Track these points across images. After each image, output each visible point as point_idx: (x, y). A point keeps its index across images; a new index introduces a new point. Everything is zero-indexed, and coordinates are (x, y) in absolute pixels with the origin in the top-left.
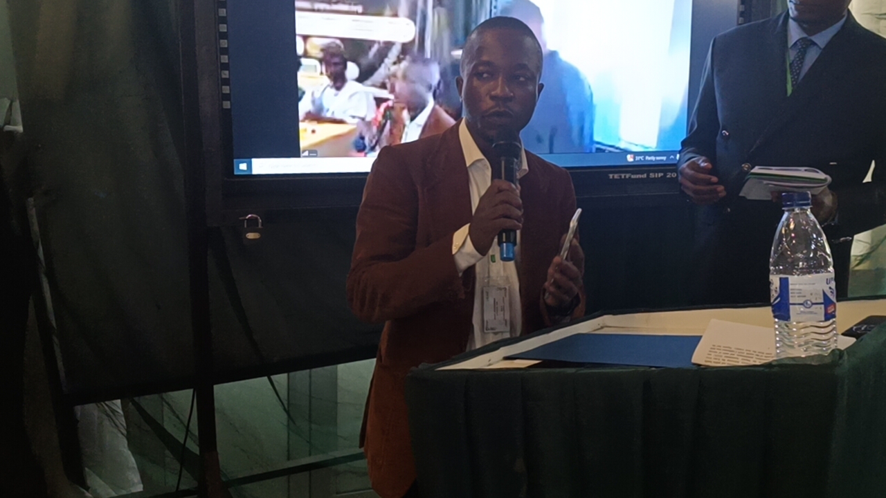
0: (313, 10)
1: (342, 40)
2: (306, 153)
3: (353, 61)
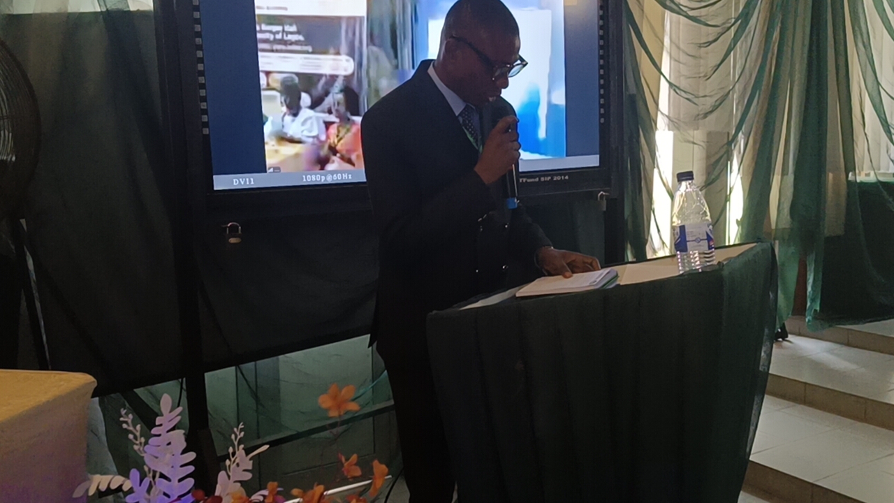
0: (272, 51)
1: (297, 74)
2: (272, 170)
3: (306, 92)
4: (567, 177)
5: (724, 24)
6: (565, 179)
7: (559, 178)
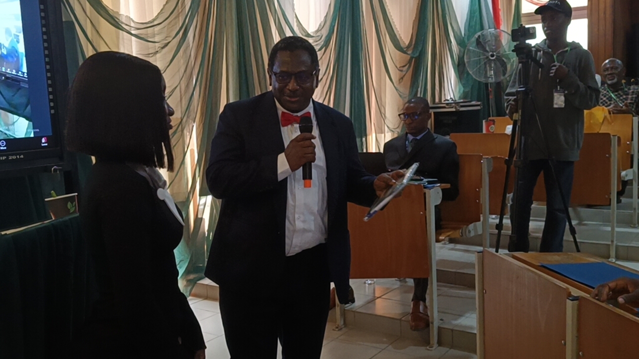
4: (22, 156)
5: (163, 40)
6: (20, 158)
7: (14, 157)
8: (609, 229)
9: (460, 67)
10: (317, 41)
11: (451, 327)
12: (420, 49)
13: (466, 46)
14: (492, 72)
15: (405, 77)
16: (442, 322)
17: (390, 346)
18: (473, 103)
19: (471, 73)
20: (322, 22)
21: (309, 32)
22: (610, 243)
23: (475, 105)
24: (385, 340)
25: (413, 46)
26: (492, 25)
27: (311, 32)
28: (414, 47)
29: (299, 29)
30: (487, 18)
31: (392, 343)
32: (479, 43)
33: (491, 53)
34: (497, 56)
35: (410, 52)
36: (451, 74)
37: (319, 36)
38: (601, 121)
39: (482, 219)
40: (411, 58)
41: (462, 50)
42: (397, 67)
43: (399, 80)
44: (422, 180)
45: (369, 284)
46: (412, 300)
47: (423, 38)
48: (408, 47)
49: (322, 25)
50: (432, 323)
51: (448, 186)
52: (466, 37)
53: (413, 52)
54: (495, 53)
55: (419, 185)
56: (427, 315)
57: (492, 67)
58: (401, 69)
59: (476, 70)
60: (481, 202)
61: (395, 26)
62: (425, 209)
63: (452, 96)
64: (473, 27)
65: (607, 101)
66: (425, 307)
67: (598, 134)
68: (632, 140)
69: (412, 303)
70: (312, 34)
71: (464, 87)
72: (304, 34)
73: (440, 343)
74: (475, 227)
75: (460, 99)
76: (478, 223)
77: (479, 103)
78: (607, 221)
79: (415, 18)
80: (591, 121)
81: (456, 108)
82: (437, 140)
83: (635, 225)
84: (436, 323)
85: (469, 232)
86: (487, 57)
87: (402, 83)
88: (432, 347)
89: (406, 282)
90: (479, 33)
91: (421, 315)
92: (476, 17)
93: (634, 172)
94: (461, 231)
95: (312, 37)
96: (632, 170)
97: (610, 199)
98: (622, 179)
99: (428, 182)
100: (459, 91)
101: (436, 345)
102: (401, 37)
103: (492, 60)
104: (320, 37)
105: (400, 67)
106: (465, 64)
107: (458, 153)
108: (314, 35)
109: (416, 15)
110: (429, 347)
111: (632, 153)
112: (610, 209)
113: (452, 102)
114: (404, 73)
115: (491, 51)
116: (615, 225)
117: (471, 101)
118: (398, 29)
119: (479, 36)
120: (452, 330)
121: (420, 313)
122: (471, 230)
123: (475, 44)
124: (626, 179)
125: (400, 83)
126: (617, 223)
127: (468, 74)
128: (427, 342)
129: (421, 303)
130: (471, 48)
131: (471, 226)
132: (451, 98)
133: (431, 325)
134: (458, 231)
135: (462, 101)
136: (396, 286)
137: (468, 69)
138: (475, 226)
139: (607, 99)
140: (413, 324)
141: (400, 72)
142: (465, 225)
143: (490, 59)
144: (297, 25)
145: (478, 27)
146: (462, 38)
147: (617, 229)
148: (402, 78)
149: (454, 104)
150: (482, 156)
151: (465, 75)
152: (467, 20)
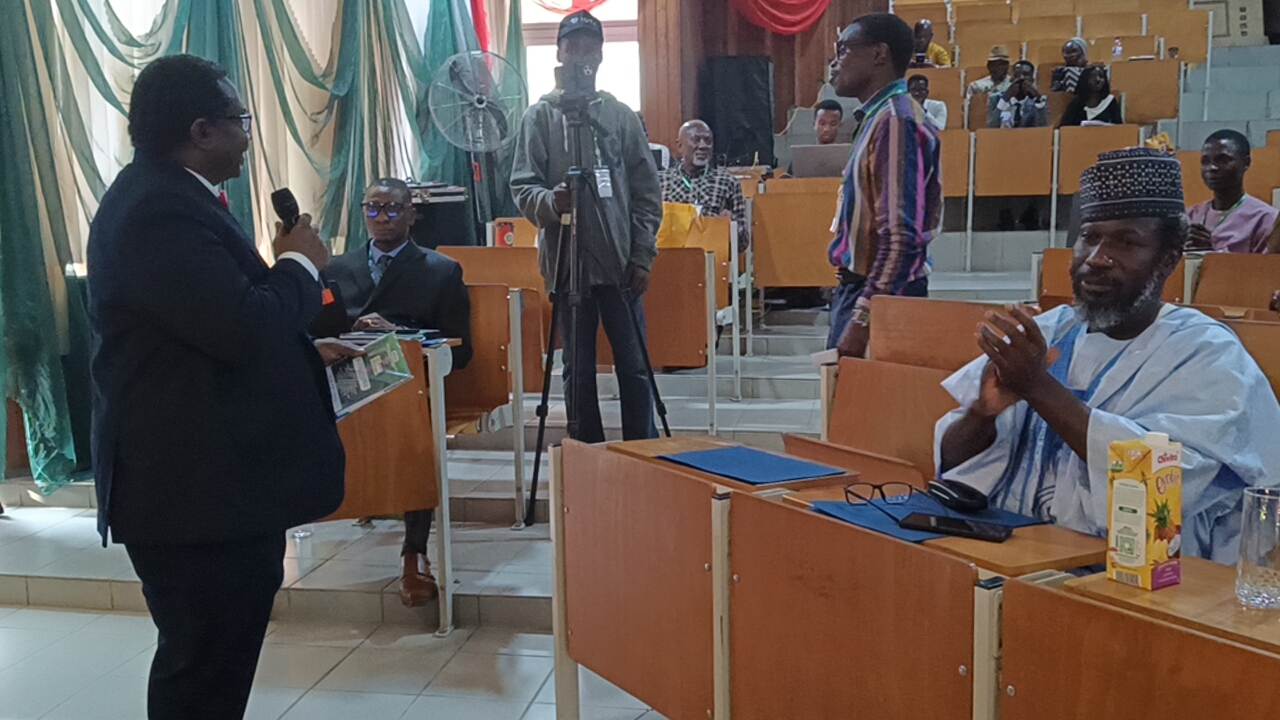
8: (706, 406)
9: (421, 117)
10: (150, 55)
11: (476, 592)
12: (349, 80)
13: (432, 80)
14: (481, 131)
15: (322, 133)
16: (457, 585)
17: (368, 641)
18: (452, 188)
19: (442, 131)
20: (157, 16)
21: (135, 36)
22: (708, 428)
23: (455, 193)
24: (355, 632)
25: (334, 75)
26: (472, 42)
27: (139, 37)
28: (337, 77)
29: (112, 28)
30: (464, 30)
31: (369, 636)
32: (455, 74)
33: (478, 96)
34: (488, 102)
35: (329, 86)
36: (405, 132)
37: (152, 45)
38: (688, 227)
39: (511, 397)
40: (333, 97)
41: (423, 85)
42: (306, 113)
43: (312, 138)
44: (415, 332)
45: (301, 538)
46: (403, 554)
47: (353, 59)
48: (324, 76)
49: (159, 22)
50: (443, 589)
51: (458, 341)
52: (427, 62)
53: (336, 86)
54: (484, 98)
55: (413, 341)
56: (433, 578)
57: (479, 123)
58: (314, 117)
59: (451, 127)
60: (510, 370)
61: (301, 32)
62: (428, 385)
63: (409, 175)
64: (441, 44)
65: (682, 193)
66: (427, 563)
67: (683, 249)
68: (730, 259)
69: (403, 558)
70: (139, 40)
71: (430, 157)
72: (124, 38)
73: (457, 623)
74: (501, 413)
75: (423, 180)
76: (504, 407)
77: (462, 189)
78: (703, 394)
79: (336, 18)
80: (673, 229)
81: (421, 197)
82: (428, 257)
83: (738, 397)
84: (451, 589)
85: (493, 422)
86: (471, 104)
87: (317, 146)
88: (444, 632)
89: (374, 527)
90: (453, 58)
91: (422, 577)
92: (446, 26)
93: (733, 310)
94: (478, 422)
95: (139, 45)
96: (730, 308)
97: (706, 357)
98: (719, 323)
99: (425, 335)
100: (422, 167)
101: (449, 629)
102: (313, 56)
103: (480, 109)
104: (156, 47)
105: (312, 114)
106: (429, 112)
107: (466, 284)
108: (143, 42)
109: (337, 13)
110: (440, 633)
111: (730, 281)
112: (706, 373)
113: (414, 185)
114: (322, 125)
115: (477, 93)
116: (715, 398)
117: (446, 186)
118: (307, 40)
119: (454, 63)
120: (478, 597)
121: (420, 574)
122: (495, 419)
123: (446, 77)
124: (724, 323)
125: (313, 145)
126: (718, 395)
127: (436, 133)
128: (434, 625)
129: (420, 555)
130: (439, 84)
131: (495, 412)
132: (408, 179)
133: (440, 592)
134: (473, 423)
135: (431, 184)
136: (356, 537)
137: (438, 125)
138: (501, 411)
139: (683, 189)
140: (409, 595)
141: (313, 124)
142: (484, 411)
143: (476, 108)
144: (110, 21)
145: (449, 46)
146: (421, 62)
147: (717, 406)
148: (317, 136)
149: (418, 191)
150: (507, 288)
151: (431, 133)
152: (427, 29)
